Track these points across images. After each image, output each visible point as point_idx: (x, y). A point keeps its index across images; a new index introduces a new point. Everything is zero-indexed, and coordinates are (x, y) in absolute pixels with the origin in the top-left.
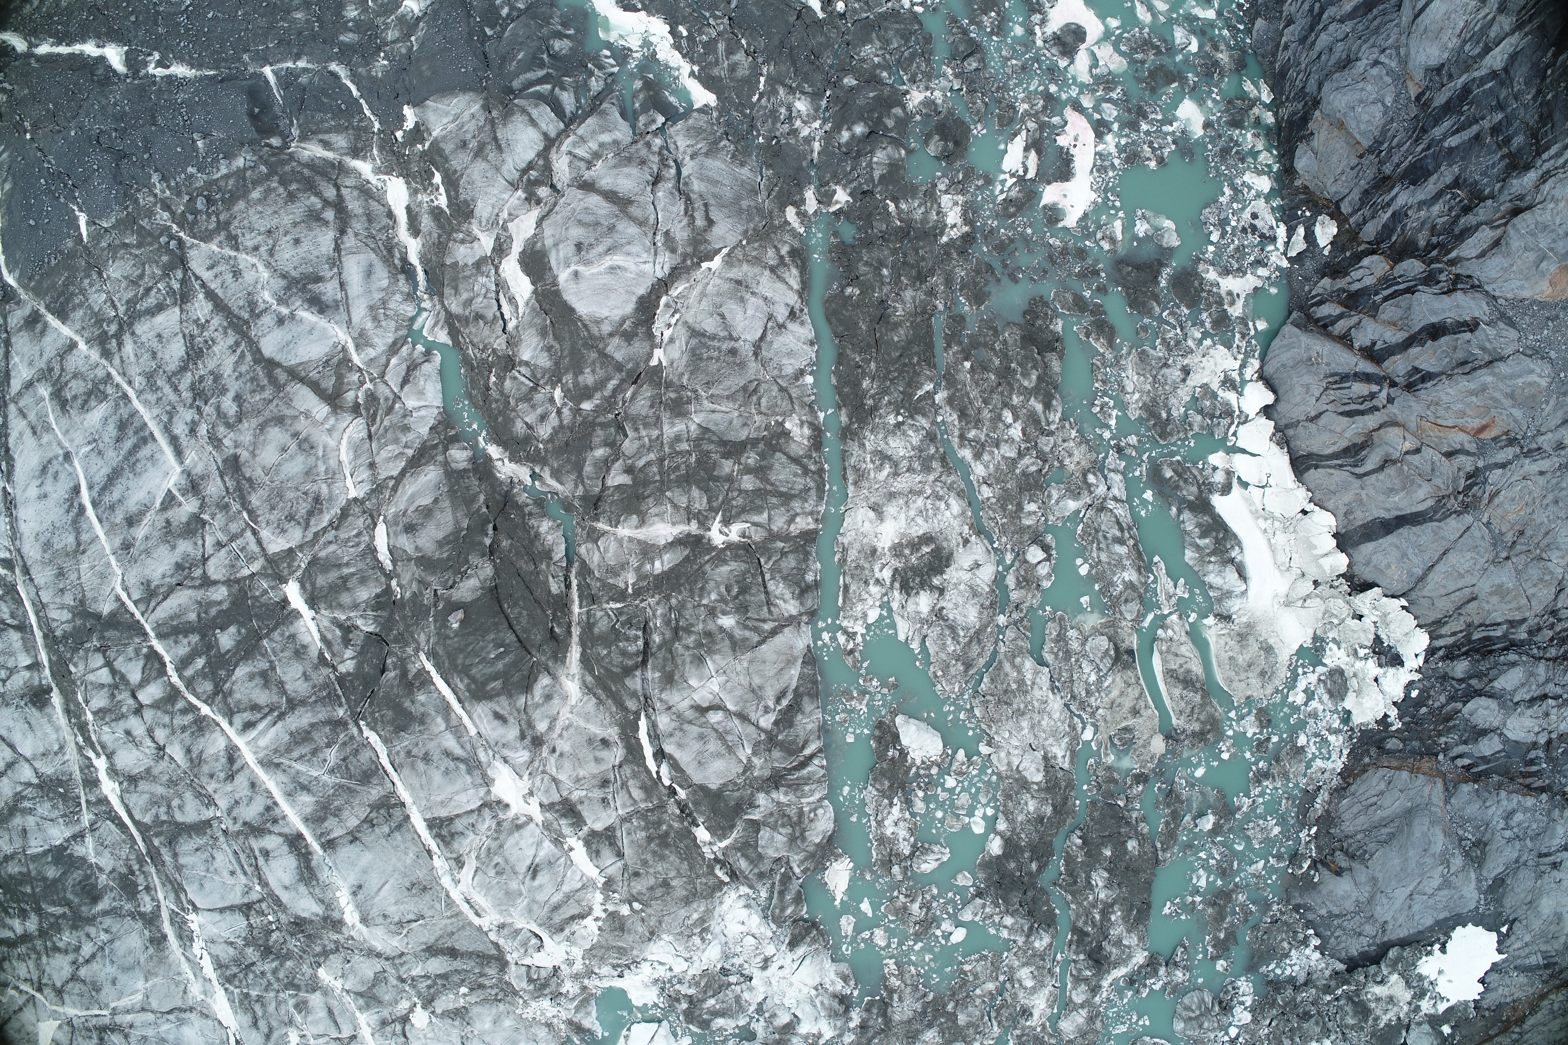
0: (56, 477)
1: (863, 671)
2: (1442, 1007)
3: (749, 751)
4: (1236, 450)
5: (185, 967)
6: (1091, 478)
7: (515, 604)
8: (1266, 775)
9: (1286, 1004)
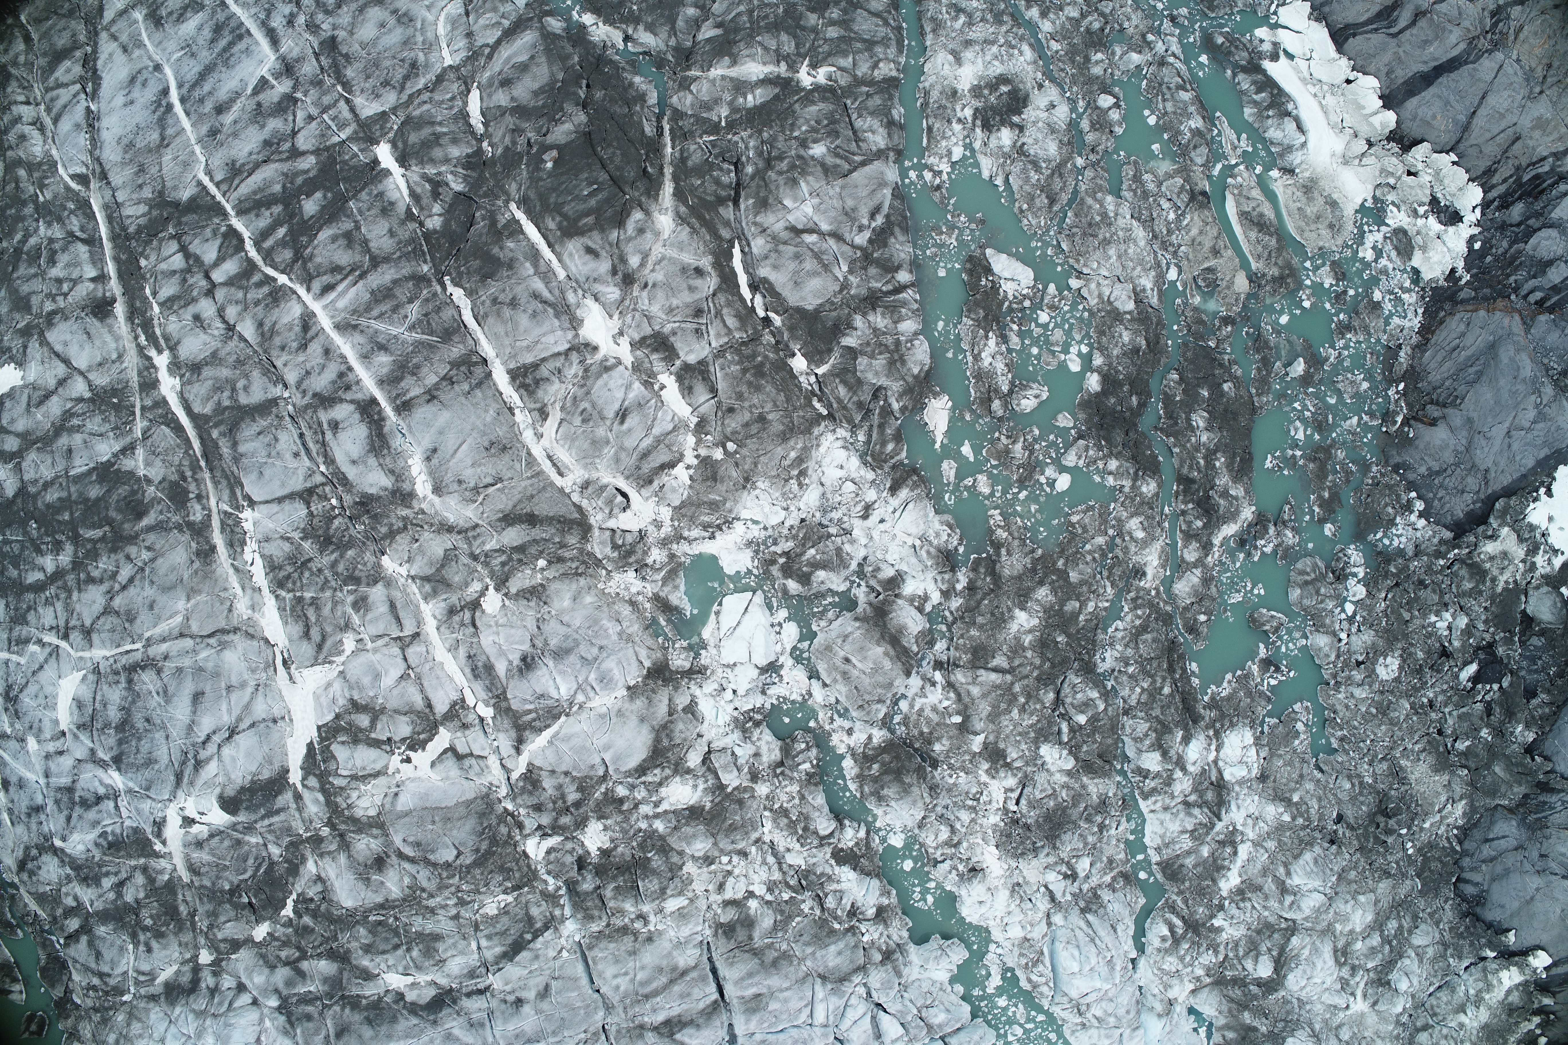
0: (144, 84)
2: (1558, 562)
3: (845, 268)
4: (1276, 26)
5: (234, 581)
6: (1150, 37)
7: (610, 145)
9: (1400, 571)
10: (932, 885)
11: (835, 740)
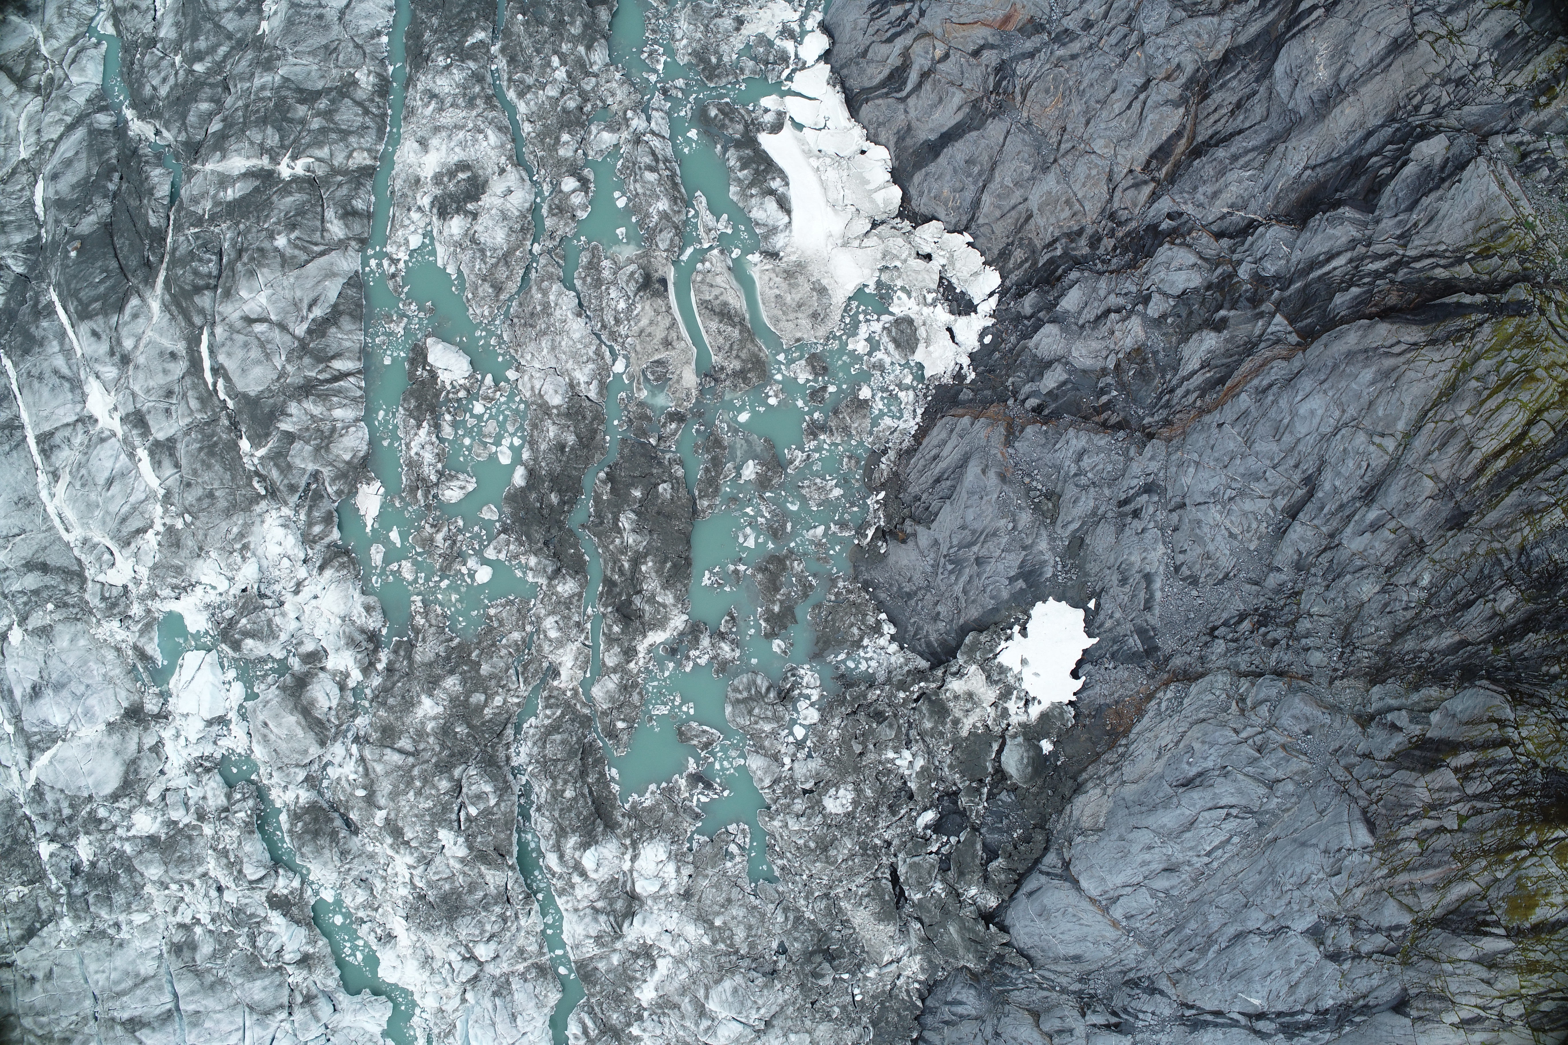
1: (403, 296)
2: (1034, 712)
3: (282, 357)
6: (630, 114)
7: (122, 236)
8: (823, 428)
9: (854, 699)
10: (360, 943)
11: (274, 794)
